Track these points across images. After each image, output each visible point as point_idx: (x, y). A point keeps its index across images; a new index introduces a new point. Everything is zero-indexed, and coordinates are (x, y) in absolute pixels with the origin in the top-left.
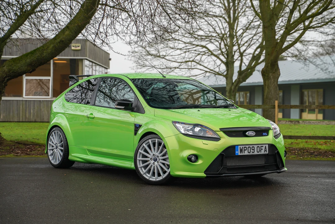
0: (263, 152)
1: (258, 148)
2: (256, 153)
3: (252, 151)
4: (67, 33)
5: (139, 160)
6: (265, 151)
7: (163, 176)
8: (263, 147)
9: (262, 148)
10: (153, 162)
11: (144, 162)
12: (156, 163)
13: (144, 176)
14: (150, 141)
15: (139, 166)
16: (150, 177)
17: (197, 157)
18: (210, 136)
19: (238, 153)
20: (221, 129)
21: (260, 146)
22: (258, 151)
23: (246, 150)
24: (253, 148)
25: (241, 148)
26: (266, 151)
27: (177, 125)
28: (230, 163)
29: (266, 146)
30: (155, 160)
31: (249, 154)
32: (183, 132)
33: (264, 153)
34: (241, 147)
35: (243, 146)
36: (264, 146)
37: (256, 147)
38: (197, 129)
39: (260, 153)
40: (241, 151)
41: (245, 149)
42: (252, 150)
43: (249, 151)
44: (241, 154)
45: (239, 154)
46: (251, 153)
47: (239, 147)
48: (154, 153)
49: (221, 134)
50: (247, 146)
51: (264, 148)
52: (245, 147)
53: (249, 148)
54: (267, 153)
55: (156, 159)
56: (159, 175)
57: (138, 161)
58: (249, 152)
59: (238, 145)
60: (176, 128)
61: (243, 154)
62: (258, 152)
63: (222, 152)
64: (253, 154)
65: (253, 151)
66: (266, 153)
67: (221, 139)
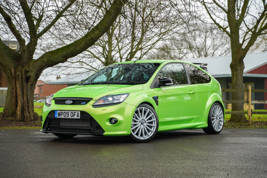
0: (75, 117)
3: (66, 115)
6: (77, 116)
9: (75, 114)
19: (57, 116)
21: (73, 112)
24: (68, 113)
25: (59, 112)
26: (78, 116)
29: (78, 113)
31: (64, 117)
33: (77, 118)
34: (59, 111)
36: (77, 112)
37: (70, 112)
39: (73, 118)
40: (59, 114)
41: (62, 113)
42: (67, 114)
43: (65, 116)
45: (58, 117)
46: (66, 117)
47: (58, 111)
51: (76, 114)
53: (65, 113)
61: (60, 117)
62: (71, 117)
64: (68, 118)
65: (68, 116)
66: (78, 118)
67: (51, 105)
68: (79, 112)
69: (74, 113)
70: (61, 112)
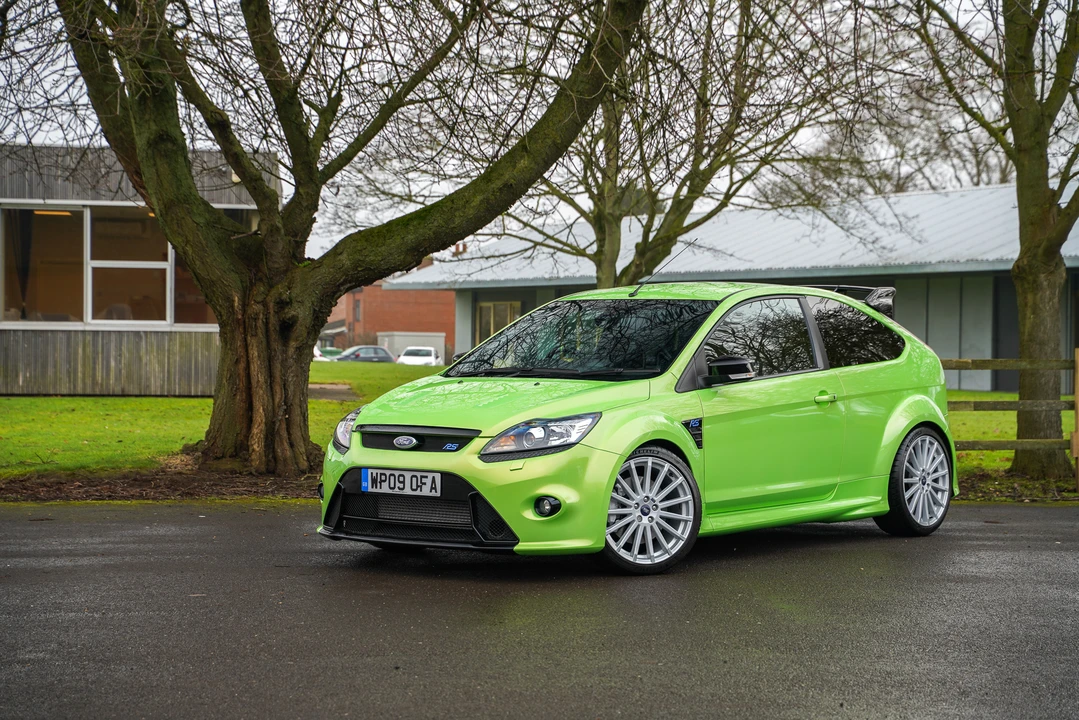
0: (426, 491)
1: (414, 479)
2: (408, 491)
3: (398, 484)
6: (432, 488)
8: (426, 477)
9: (424, 480)
19: (367, 486)
21: (419, 474)
22: (414, 487)
23: (385, 481)
24: (401, 479)
25: (374, 475)
26: (435, 488)
29: (434, 477)
31: (391, 491)
33: (431, 494)
34: (375, 472)
35: (379, 471)
36: (430, 475)
37: (408, 475)
39: (418, 493)
40: (374, 481)
41: (383, 478)
42: (400, 482)
43: (392, 486)
44: (374, 490)
45: (370, 489)
46: (397, 489)
47: (370, 471)
50: (388, 473)
51: (428, 481)
52: (385, 473)
53: (392, 478)
54: (438, 494)
58: (391, 488)
59: (367, 468)
61: (378, 490)
62: (413, 490)
64: (401, 492)
65: (401, 486)
66: (433, 494)
68: (438, 477)
69: (422, 477)
70: (381, 474)
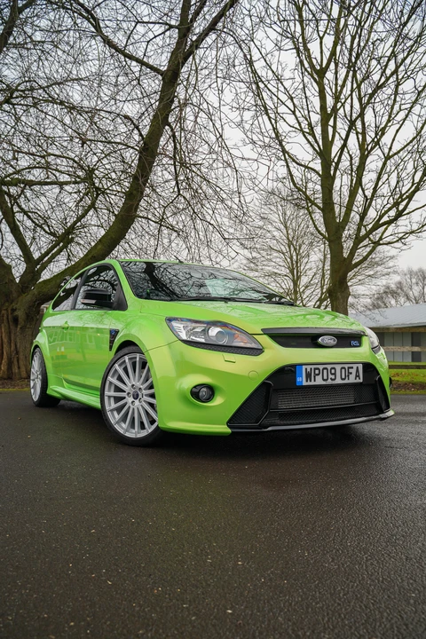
0: (352, 379)
1: (343, 370)
2: (338, 381)
3: (330, 376)
4: (99, 247)
5: (109, 397)
6: (356, 376)
7: (150, 429)
8: (352, 368)
9: (351, 370)
10: (131, 399)
11: (117, 399)
12: (137, 402)
13: (116, 427)
14: (126, 358)
15: (107, 408)
16: (127, 431)
17: (211, 391)
18: (242, 345)
19: (302, 380)
20: (266, 332)
21: (346, 366)
22: (343, 377)
23: (318, 375)
24: (333, 371)
25: (309, 370)
26: (359, 376)
27: (174, 324)
28: (285, 403)
29: (358, 367)
30: (136, 397)
31: (324, 383)
32: (184, 337)
33: (355, 381)
34: (309, 368)
35: (313, 367)
36: (355, 366)
37: (338, 368)
38: (214, 331)
39: (346, 381)
40: (308, 376)
41: (317, 372)
42: (332, 374)
43: (325, 377)
44: (309, 383)
45: (305, 383)
46: (329, 380)
47: (304, 367)
48: (134, 381)
49: (266, 341)
50: (321, 367)
51: (353, 371)
52: (317, 368)
53: (325, 371)
54: (361, 381)
55: (138, 395)
56: (142, 426)
57: (106, 398)
58: (324, 380)
59: (301, 365)
60: (172, 329)
61: (313, 383)
62: (342, 379)
63: (267, 379)
64: (334, 382)
65: (333, 377)
66: (358, 381)
67: (265, 350)
68: (361, 366)
69: (349, 368)
70: (315, 369)
